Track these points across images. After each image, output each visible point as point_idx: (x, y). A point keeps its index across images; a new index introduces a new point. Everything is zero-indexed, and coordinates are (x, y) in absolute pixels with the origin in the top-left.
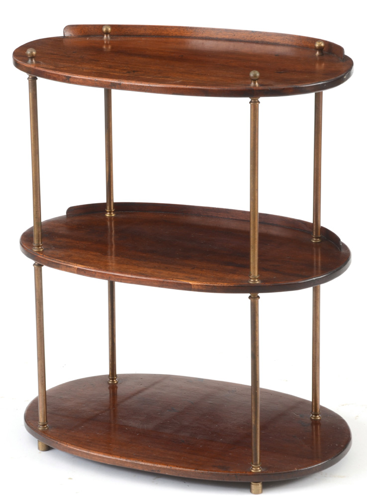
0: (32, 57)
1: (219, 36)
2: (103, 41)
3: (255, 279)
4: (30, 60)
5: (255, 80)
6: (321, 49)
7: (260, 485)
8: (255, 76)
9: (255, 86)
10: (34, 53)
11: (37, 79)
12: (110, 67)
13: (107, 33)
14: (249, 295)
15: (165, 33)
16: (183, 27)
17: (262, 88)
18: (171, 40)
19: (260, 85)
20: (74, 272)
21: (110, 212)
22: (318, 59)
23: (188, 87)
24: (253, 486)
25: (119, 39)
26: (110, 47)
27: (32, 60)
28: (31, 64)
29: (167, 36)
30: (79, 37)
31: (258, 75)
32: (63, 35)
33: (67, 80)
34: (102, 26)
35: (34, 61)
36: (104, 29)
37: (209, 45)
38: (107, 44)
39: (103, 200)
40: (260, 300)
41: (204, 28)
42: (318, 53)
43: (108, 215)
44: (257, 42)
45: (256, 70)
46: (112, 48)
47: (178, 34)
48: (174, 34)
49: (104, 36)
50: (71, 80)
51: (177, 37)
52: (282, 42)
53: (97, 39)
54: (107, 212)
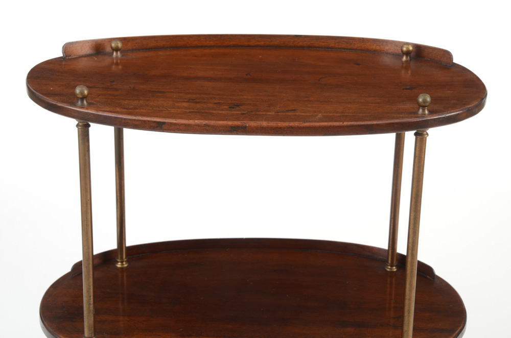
0: (83, 98)
4: (79, 103)
5: (424, 107)
8: (425, 101)
9: (424, 114)
10: (86, 92)
11: (89, 126)
13: (117, 50)
21: (122, 262)
27: (82, 102)
28: (82, 106)
31: (429, 99)
35: (85, 102)
36: (113, 45)
38: (117, 64)
42: (405, 58)
43: (119, 265)
45: (427, 93)
50: (164, 127)
54: (117, 262)
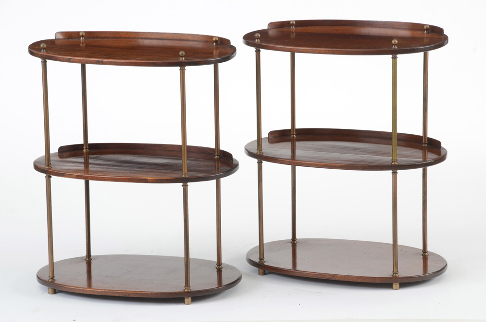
0: (44, 49)
1: (153, 37)
2: (80, 41)
3: (185, 174)
4: (42, 51)
5: (182, 57)
6: (216, 41)
7: (190, 299)
8: (182, 54)
9: (182, 60)
10: (45, 46)
12: (93, 53)
13: (83, 36)
14: (182, 184)
15: (118, 36)
16: (129, 32)
17: (186, 61)
18: (122, 40)
19: (185, 59)
20: (74, 178)
21: (86, 149)
22: (215, 47)
23: (144, 61)
24: (186, 300)
25: (90, 40)
26: (84, 45)
28: (43, 52)
29: (120, 38)
30: (65, 39)
31: (184, 53)
32: (54, 38)
33: (69, 61)
34: (79, 32)
35: (45, 51)
36: (81, 34)
37: (147, 42)
38: (83, 43)
39: (82, 142)
40: (188, 187)
41: (143, 32)
42: (215, 44)
43: (85, 151)
44: (177, 40)
46: (86, 45)
47: (126, 36)
48: (124, 36)
49: (80, 38)
50: (71, 60)
51: (126, 38)
52: (192, 39)
53: (76, 40)
54: (83, 149)
